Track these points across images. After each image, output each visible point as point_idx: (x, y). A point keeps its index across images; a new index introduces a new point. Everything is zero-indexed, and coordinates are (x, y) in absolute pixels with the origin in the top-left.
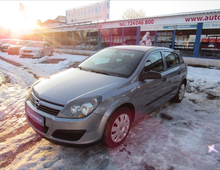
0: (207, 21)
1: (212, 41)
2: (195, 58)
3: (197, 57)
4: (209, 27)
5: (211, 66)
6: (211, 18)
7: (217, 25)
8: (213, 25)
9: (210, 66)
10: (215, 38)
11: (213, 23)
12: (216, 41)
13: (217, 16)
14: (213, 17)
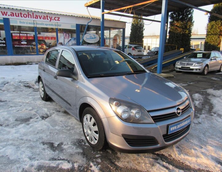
0: (13, 17)
1: (24, 38)
2: (11, 56)
3: (12, 55)
4: (17, 23)
5: (30, 62)
6: (17, 15)
7: (24, 23)
8: (20, 22)
9: (28, 62)
10: (26, 35)
11: (20, 20)
12: (27, 38)
13: (22, 14)
14: (18, 14)
